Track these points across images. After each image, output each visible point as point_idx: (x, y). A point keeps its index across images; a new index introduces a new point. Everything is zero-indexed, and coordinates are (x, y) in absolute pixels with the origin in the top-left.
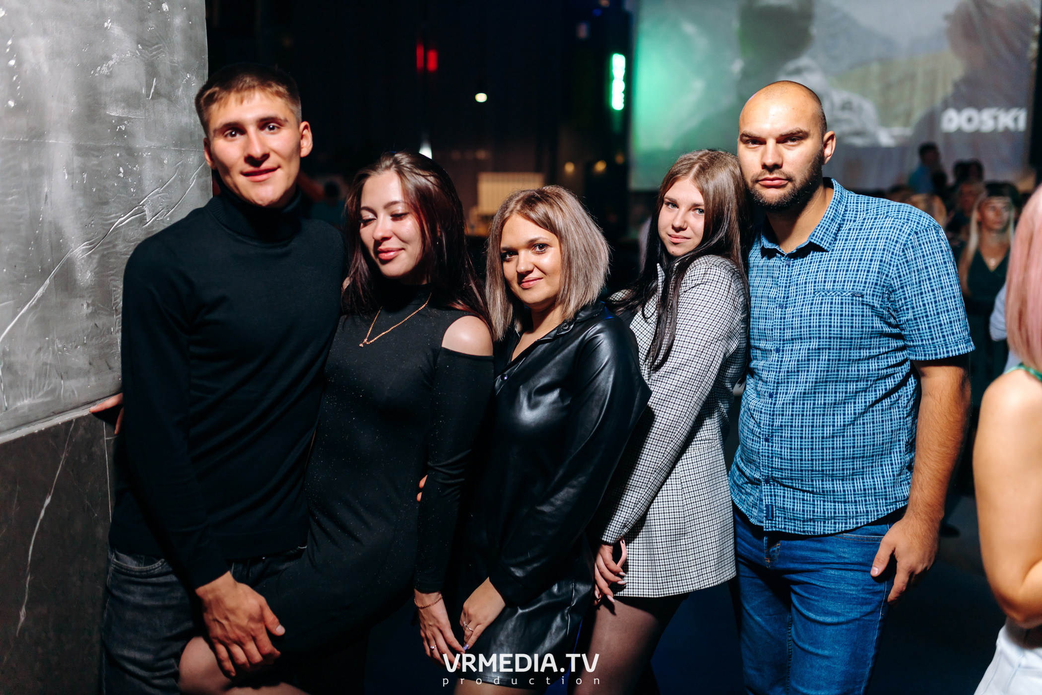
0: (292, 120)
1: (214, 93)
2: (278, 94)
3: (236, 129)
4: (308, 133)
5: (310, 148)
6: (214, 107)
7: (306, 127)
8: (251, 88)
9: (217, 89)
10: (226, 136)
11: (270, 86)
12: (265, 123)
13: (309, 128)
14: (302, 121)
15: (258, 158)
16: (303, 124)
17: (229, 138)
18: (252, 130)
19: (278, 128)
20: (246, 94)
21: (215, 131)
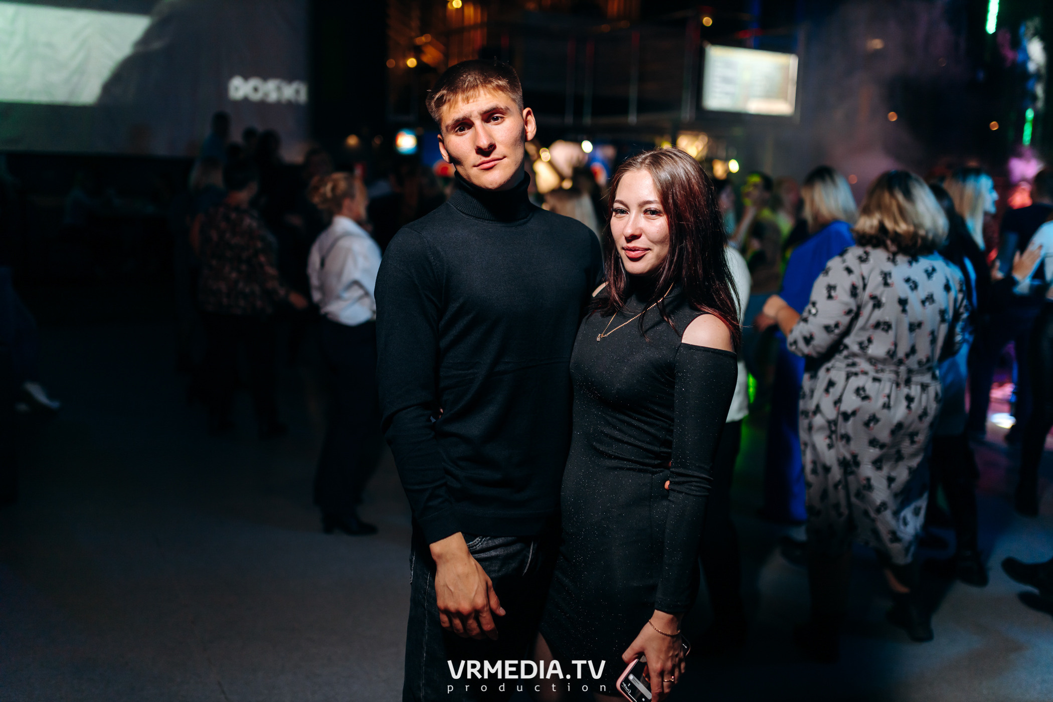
0: (514, 107)
1: (443, 96)
2: (499, 87)
3: (464, 124)
4: (532, 119)
5: (534, 132)
6: (445, 108)
7: (529, 113)
8: (475, 87)
9: (445, 92)
10: (457, 131)
11: (490, 82)
12: (490, 116)
13: (532, 114)
14: (525, 108)
15: (485, 149)
16: (525, 112)
17: (459, 133)
18: (478, 123)
19: (502, 118)
20: (471, 93)
21: (447, 127)
